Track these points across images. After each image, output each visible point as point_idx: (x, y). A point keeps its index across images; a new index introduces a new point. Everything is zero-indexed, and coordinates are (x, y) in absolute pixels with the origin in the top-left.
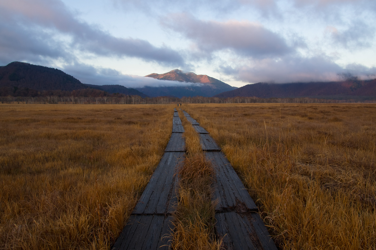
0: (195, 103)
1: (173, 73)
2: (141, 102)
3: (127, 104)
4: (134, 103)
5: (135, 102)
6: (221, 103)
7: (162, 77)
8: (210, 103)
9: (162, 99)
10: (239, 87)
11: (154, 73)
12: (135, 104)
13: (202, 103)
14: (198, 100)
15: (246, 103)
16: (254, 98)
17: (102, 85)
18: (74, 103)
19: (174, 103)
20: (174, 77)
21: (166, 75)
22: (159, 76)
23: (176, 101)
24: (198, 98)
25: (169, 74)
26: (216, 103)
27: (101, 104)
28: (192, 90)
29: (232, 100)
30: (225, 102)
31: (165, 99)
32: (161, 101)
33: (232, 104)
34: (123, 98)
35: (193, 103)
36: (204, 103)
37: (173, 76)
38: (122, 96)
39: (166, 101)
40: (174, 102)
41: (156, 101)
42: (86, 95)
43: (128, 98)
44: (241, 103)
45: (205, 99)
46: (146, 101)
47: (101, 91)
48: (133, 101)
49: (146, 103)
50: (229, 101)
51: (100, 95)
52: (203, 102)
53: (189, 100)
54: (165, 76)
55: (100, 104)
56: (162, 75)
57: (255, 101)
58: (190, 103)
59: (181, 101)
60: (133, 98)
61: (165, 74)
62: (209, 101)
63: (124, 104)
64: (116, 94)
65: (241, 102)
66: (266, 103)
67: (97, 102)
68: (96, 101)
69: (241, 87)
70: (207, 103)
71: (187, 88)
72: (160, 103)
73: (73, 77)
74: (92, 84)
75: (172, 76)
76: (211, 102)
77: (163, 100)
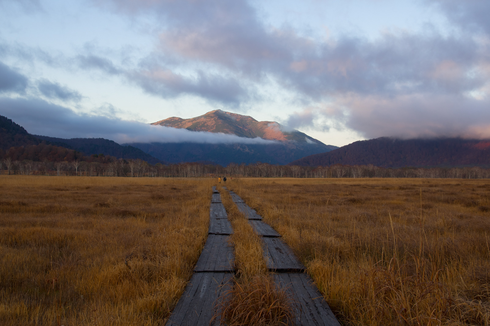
0: (253, 177)
1: (212, 117)
2: (148, 173)
3: (118, 176)
4: (133, 174)
5: (135, 172)
6: (305, 177)
7: (190, 124)
8: (283, 176)
9: (189, 168)
10: (340, 146)
11: (174, 117)
12: (134, 176)
13: (268, 177)
14: (260, 170)
15: (353, 177)
16: (371, 167)
17: (70, 139)
18: (12, 172)
19: (211, 176)
20: (213, 124)
21: (198, 121)
22: (184, 122)
23: (217, 172)
24: (260, 167)
25: (203, 118)
26: (295, 177)
27: (67, 175)
28: (247, 150)
29: (327, 171)
30: (313, 174)
31: (195, 168)
32: (186, 173)
33: (326, 178)
34: (111, 165)
35: (250, 176)
36: (272, 177)
37: (211, 122)
38: (109, 161)
39: (197, 171)
40: (212, 173)
41: (178, 172)
42: (36, 158)
43: (122, 165)
44: (343, 177)
45: (274, 169)
46: (158, 170)
47: (67, 149)
48: (131, 172)
49: (158, 176)
50: (320, 173)
51: (65, 158)
52: (268, 174)
53: (242, 170)
54: (194, 122)
55: (65, 175)
56: (190, 121)
57: (371, 174)
58: (244, 175)
59: (227, 173)
60: (132, 166)
61: (195, 119)
62: (282, 173)
63: (114, 175)
64: (97, 157)
65: (345, 176)
66: (393, 177)
67: (58, 171)
68: (56, 170)
69: (345, 146)
70: (277, 177)
71: (239, 148)
72: (184, 176)
73: (11, 120)
74: (50, 137)
75: (209, 123)
76: (286, 175)
77: (191, 170)
